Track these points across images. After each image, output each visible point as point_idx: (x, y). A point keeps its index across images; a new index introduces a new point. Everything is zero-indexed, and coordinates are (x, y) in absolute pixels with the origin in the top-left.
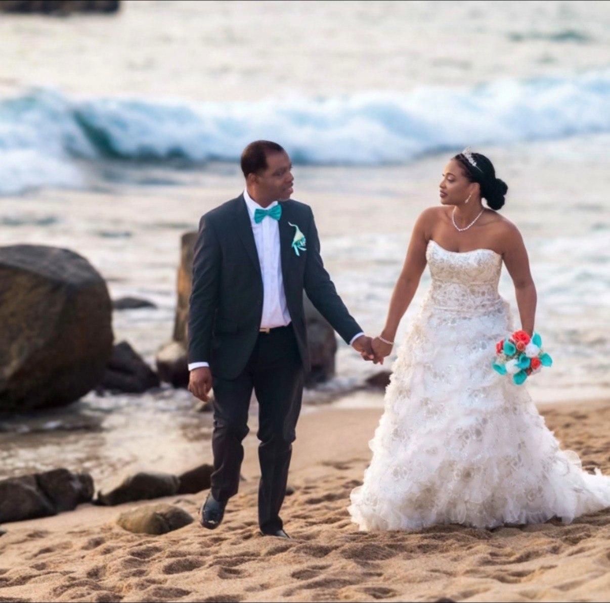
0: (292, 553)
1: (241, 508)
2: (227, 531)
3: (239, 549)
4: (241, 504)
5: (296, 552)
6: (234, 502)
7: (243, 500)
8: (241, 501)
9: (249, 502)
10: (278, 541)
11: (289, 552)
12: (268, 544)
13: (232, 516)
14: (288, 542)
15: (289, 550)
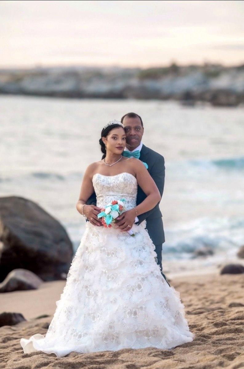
0: (51, 367)
1: (22, 337)
2: (13, 351)
3: (18, 364)
4: (23, 334)
5: (53, 366)
6: (19, 333)
7: (25, 332)
8: (22, 333)
9: (27, 333)
10: (42, 359)
11: (49, 366)
12: (36, 361)
13: (17, 342)
14: (48, 359)
15: (49, 365)
